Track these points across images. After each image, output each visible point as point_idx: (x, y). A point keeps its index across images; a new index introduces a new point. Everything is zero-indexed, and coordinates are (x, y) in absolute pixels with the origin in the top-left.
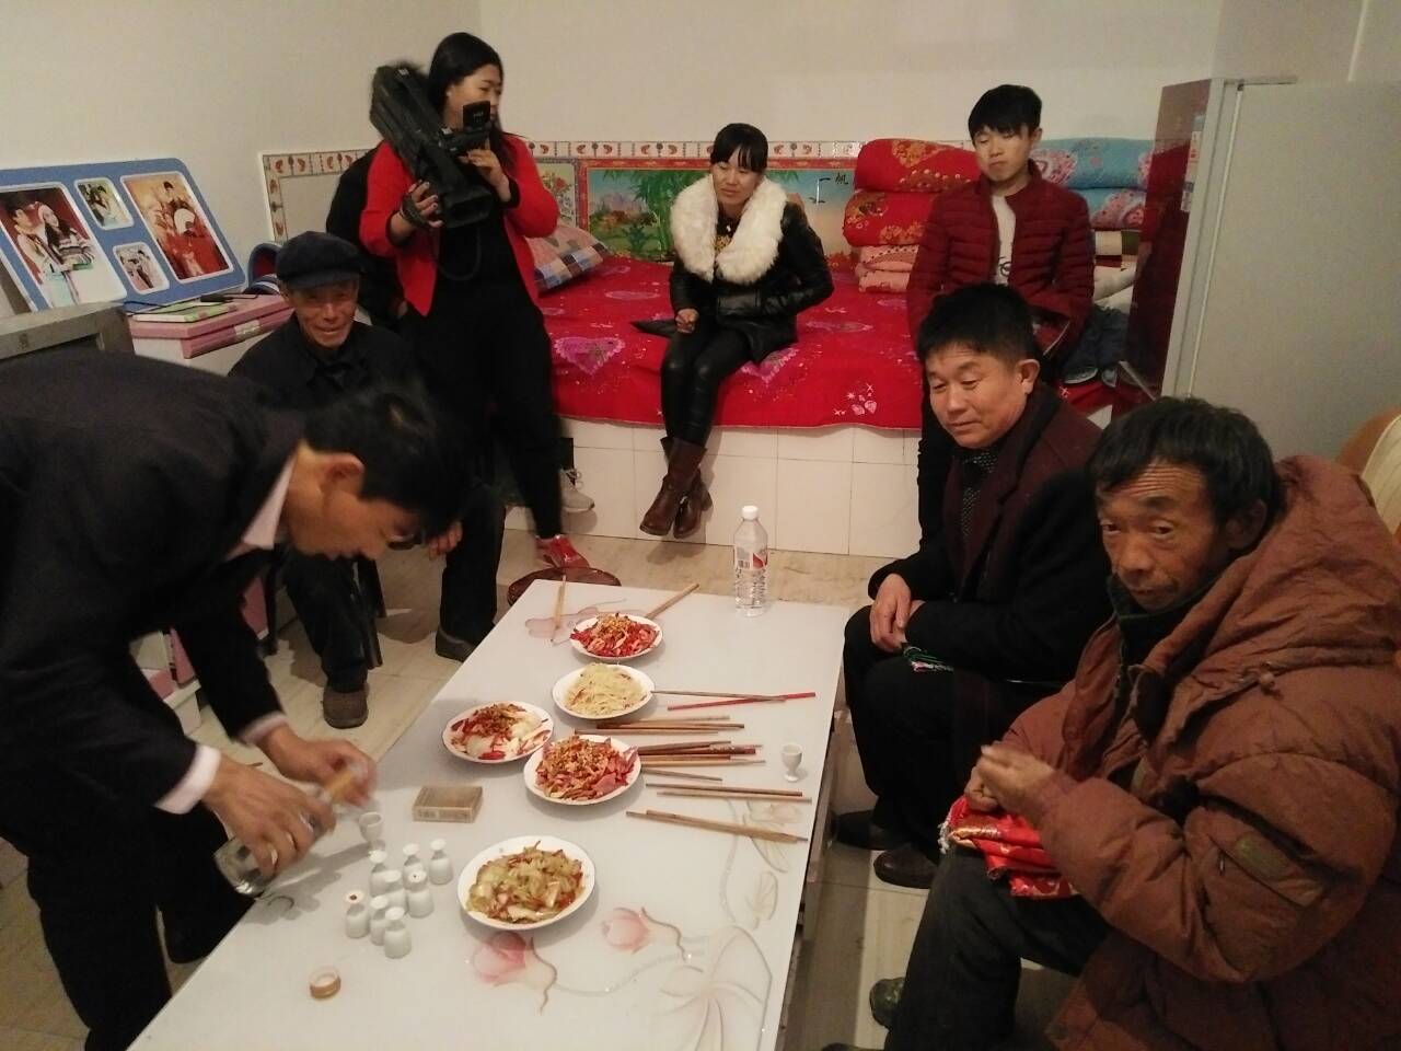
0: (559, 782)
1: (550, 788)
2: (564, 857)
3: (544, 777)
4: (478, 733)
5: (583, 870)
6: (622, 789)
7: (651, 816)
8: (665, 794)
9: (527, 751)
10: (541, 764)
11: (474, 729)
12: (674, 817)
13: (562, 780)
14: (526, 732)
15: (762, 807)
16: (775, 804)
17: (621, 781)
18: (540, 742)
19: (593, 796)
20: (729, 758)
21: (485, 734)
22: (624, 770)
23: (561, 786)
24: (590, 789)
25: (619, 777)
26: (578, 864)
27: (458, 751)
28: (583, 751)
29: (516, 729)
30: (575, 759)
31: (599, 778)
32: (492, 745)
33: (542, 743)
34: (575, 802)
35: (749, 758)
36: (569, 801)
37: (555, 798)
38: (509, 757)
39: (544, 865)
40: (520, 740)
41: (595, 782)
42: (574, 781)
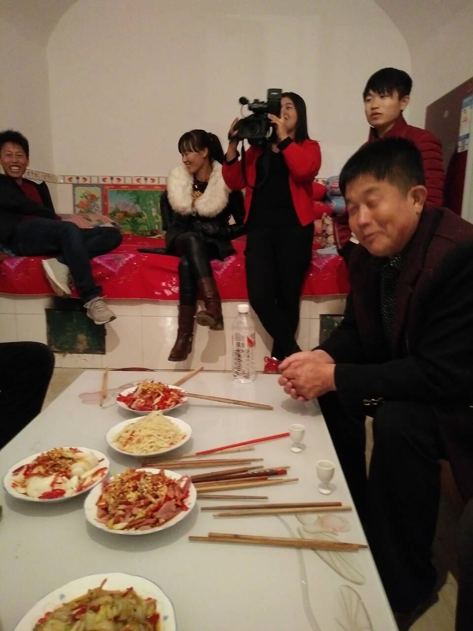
0: (121, 512)
1: (112, 521)
2: (135, 596)
3: (105, 511)
4: (39, 474)
5: (159, 610)
6: (182, 515)
7: (214, 538)
8: (221, 516)
9: (86, 487)
10: (101, 498)
11: (35, 471)
12: (236, 537)
13: (124, 510)
14: (85, 470)
15: (311, 518)
16: (321, 515)
17: (181, 507)
18: (99, 478)
19: (156, 523)
20: (266, 479)
21: (46, 474)
22: (182, 495)
23: (123, 516)
24: (152, 517)
25: (179, 503)
26: (152, 603)
27: (18, 493)
28: (142, 480)
29: (76, 468)
30: (135, 489)
31: (160, 505)
32: (53, 484)
33: (101, 479)
34: (139, 532)
35: (284, 478)
36: (132, 532)
37: (118, 529)
38: (69, 494)
39: (115, 612)
40: (79, 478)
41: (156, 510)
42: (135, 511)
